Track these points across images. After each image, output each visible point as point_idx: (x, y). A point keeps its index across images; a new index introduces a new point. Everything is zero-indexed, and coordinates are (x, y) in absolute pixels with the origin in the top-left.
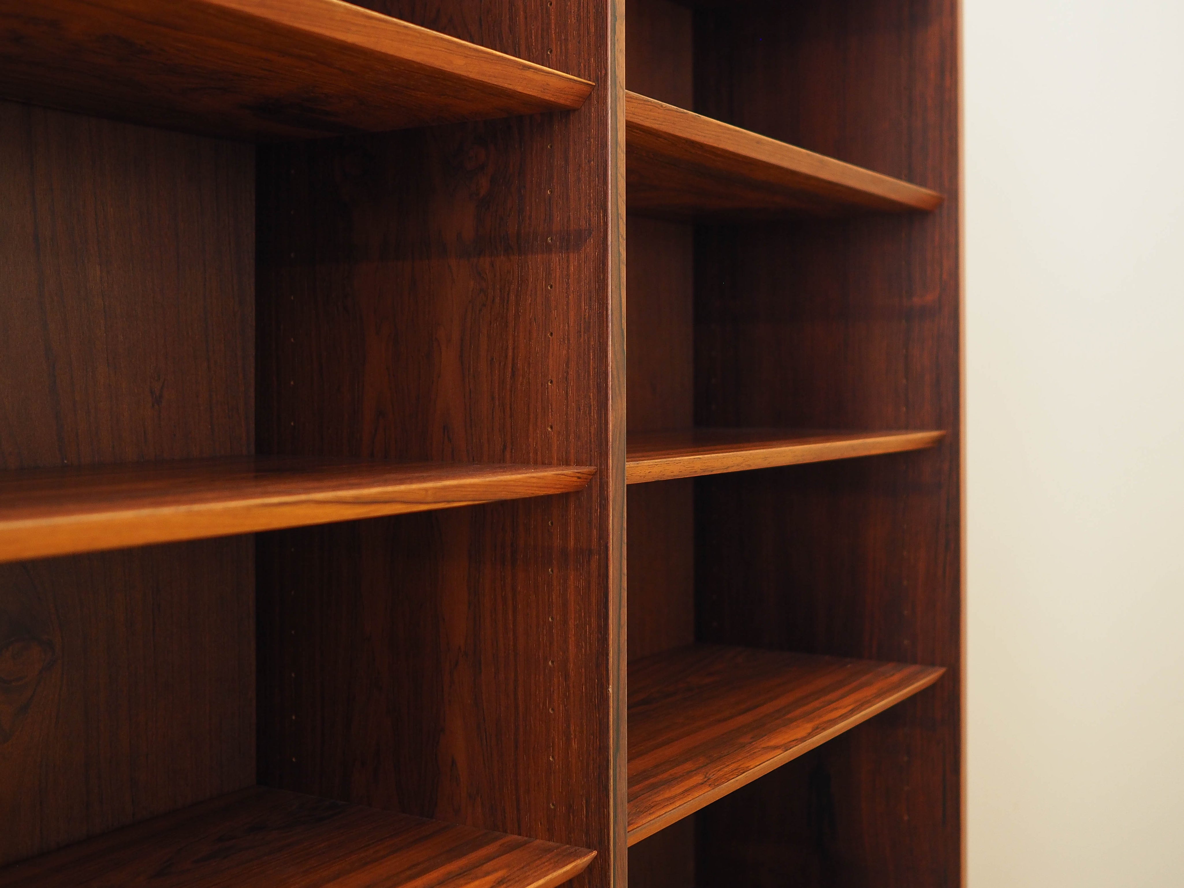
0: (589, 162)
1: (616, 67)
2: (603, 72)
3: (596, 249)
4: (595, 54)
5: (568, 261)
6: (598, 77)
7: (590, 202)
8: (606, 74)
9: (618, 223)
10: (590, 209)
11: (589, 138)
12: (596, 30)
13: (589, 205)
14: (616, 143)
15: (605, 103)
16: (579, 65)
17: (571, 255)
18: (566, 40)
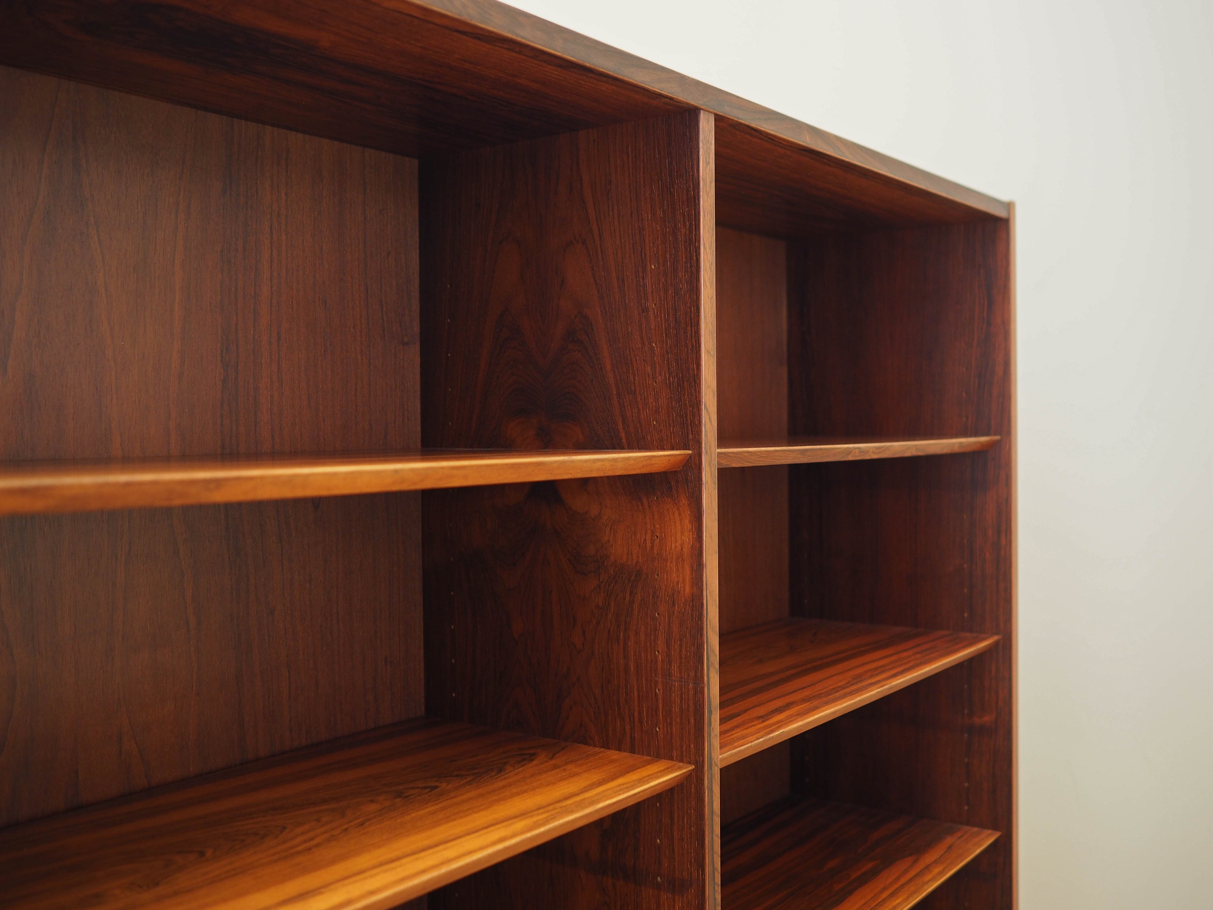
0: (691, 828)
1: (712, 752)
2: (701, 758)
3: (696, 898)
4: (695, 742)
5: (674, 901)
6: (697, 761)
7: (691, 859)
8: (703, 761)
9: (714, 876)
10: (691, 865)
11: (690, 808)
12: (695, 722)
13: (691, 862)
14: (712, 812)
15: (703, 784)
16: (682, 747)
17: (676, 897)
18: (671, 724)
